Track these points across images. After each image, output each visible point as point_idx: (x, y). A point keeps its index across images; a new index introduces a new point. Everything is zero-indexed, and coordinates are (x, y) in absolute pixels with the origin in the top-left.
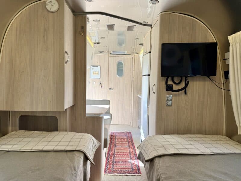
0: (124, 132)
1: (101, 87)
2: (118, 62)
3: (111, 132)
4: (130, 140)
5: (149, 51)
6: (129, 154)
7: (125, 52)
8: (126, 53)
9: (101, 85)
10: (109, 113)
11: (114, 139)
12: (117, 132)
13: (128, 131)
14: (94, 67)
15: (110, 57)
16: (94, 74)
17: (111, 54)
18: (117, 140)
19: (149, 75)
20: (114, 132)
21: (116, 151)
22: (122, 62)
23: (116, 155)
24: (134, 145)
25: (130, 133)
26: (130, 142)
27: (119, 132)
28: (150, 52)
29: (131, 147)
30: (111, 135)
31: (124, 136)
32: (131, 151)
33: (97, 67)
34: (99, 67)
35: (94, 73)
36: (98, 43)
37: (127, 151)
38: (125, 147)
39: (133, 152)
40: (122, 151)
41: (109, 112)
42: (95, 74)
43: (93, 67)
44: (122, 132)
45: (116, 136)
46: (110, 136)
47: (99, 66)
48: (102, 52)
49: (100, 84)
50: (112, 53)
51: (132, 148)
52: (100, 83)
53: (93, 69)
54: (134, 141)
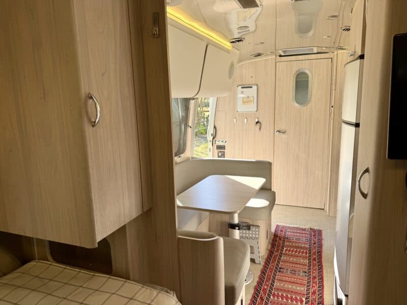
0: (305, 230)
1: (260, 129)
2: (297, 71)
3: (277, 226)
4: (314, 253)
5: (360, 54)
6: (304, 299)
7: (312, 50)
8: (315, 52)
9: (258, 125)
10: (271, 190)
11: (278, 246)
12: (289, 228)
13: (316, 228)
14: (244, 88)
15: (277, 63)
16: (244, 102)
17: (281, 56)
18: (286, 250)
19: (357, 125)
20: (283, 227)
21: (277, 284)
22: (307, 72)
23: (274, 295)
24: (322, 271)
25: (320, 232)
26: (314, 259)
27: (294, 228)
28: (362, 57)
29: (315, 278)
30: (275, 236)
31: (304, 242)
32: (311, 291)
33: (251, 87)
34: (255, 87)
35: (245, 100)
36: (240, 40)
37: (302, 289)
38: (299, 275)
39: (316, 296)
40: (290, 286)
41: (269, 187)
42: (247, 102)
43: (242, 88)
44: (301, 227)
45: (286, 239)
46: (272, 237)
47: (254, 85)
48: (259, 55)
49: (257, 123)
50: (283, 54)
51: (317, 280)
52: (257, 120)
53: (242, 92)
54: (323, 260)
